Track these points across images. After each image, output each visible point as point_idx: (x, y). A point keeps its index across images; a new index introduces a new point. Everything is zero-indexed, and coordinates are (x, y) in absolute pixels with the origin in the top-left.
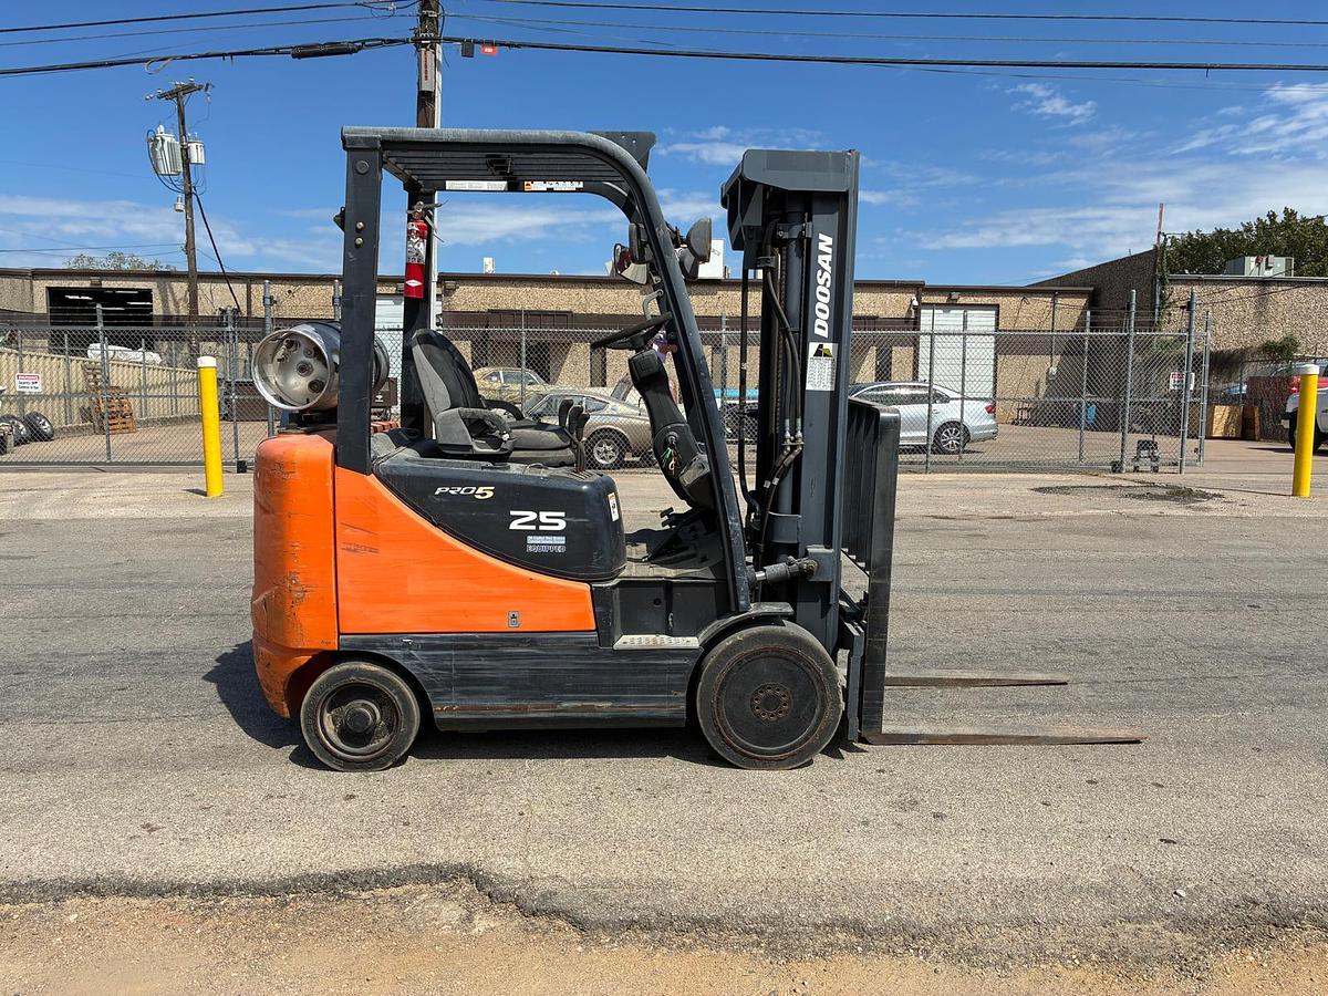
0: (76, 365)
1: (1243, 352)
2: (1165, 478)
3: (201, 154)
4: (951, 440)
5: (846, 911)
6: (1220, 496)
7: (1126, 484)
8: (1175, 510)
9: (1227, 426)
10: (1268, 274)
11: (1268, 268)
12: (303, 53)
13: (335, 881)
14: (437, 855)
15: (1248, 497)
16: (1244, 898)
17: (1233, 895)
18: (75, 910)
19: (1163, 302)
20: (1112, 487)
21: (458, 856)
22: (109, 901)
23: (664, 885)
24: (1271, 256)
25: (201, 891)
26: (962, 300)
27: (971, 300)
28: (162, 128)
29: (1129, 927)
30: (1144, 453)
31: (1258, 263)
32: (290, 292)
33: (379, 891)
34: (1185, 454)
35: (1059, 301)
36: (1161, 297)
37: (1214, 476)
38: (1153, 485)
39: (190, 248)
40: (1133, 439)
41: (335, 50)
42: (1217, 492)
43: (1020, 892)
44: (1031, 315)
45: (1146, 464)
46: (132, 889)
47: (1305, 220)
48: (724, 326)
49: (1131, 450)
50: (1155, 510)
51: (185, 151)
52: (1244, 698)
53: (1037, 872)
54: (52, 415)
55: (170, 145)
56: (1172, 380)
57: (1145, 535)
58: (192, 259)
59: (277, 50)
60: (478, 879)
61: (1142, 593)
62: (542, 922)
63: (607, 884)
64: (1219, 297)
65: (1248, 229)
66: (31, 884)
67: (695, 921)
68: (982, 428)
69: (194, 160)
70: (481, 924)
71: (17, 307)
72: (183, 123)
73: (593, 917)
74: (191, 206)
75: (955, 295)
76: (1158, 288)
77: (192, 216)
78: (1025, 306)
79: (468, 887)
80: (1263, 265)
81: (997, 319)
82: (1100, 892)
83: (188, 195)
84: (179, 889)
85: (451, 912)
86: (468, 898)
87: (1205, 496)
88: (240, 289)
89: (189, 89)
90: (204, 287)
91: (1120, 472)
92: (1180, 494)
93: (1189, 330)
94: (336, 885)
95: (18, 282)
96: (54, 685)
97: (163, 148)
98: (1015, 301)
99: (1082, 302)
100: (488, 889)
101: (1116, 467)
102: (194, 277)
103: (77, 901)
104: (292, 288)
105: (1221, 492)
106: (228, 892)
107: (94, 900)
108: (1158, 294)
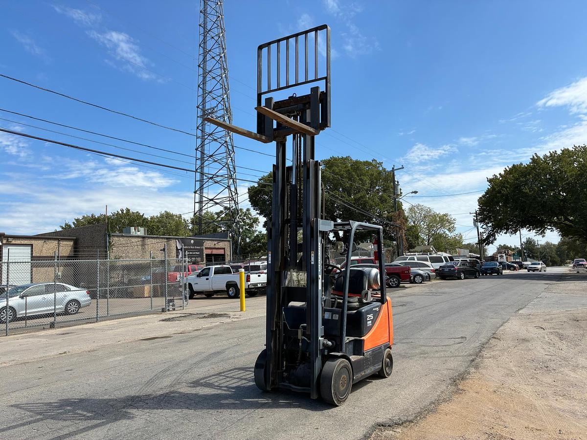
4: (72, 308)
10: (139, 234)
11: (138, 231)
19: (110, 245)
24: (139, 227)
26: (13, 242)
27: (18, 242)
30: (171, 304)
31: (135, 229)
35: (61, 242)
36: (109, 242)
44: (48, 248)
45: (171, 308)
47: (133, 213)
68: (86, 301)
75: (10, 240)
76: (108, 239)
78: (45, 245)
80: (137, 230)
81: (32, 251)
98: (40, 242)
99: (72, 243)
101: (163, 310)
105: (227, 313)
108: (108, 241)
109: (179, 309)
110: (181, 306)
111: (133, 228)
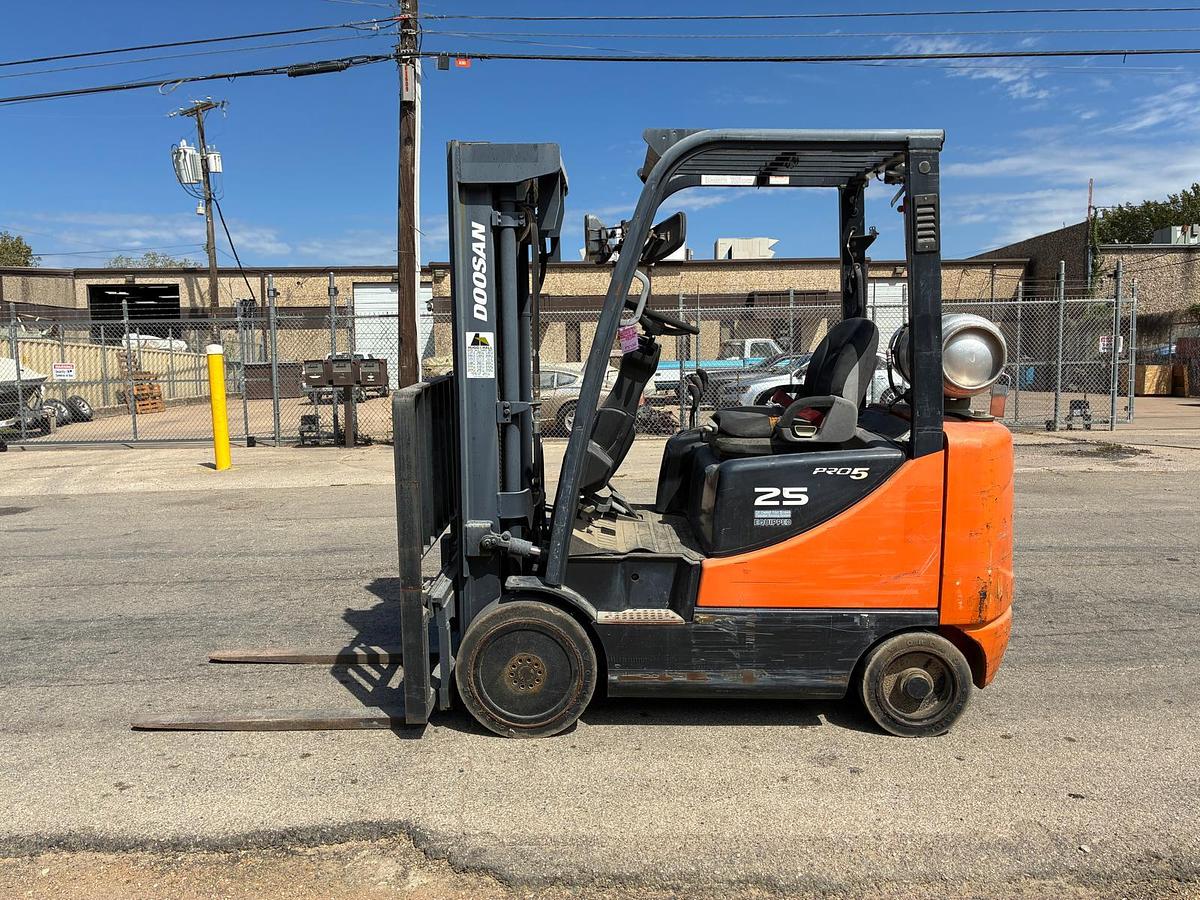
0: (111, 354)
1: (1171, 315)
2: (1098, 435)
3: (219, 164)
5: (759, 868)
6: (1147, 452)
7: (1059, 441)
8: (1104, 466)
9: (1158, 385)
10: (1193, 241)
11: (1193, 236)
12: (298, 72)
13: (284, 837)
14: (379, 812)
15: (1174, 452)
16: (1148, 852)
17: (1136, 850)
18: (48, 864)
19: (1095, 271)
20: (1045, 445)
21: (399, 814)
22: (79, 856)
23: (588, 842)
24: (1196, 226)
25: (162, 847)
26: (906, 274)
28: (184, 142)
29: (1034, 883)
30: (1077, 412)
31: (1184, 232)
32: (298, 283)
33: (324, 848)
34: (1116, 412)
35: (998, 271)
36: (1093, 266)
37: (1143, 433)
38: (1084, 442)
39: (210, 248)
40: (1066, 398)
41: (326, 68)
42: (1145, 448)
43: (928, 850)
44: (971, 286)
45: (1078, 423)
46: (100, 844)
48: (681, 305)
49: (1064, 410)
50: (1084, 468)
51: (205, 162)
52: (1159, 650)
53: (947, 828)
54: (91, 399)
55: (192, 156)
56: (1101, 343)
57: (1072, 491)
58: (212, 257)
59: (274, 70)
60: (415, 835)
61: (1066, 549)
62: (471, 879)
63: (535, 841)
64: (1148, 265)
65: (1174, 201)
66: (9, 840)
67: (615, 878)
69: (213, 169)
70: (416, 879)
71: (60, 303)
72: (203, 137)
73: (519, 874)
74: (211, 210)
75: (900, 269)
76: (1090, 258)
77: (212, 219)
78: (965, 278)
79: (406, 844)
80: (1189, 233)
82: (1007, 848)
83: (208, 201)
84: (141, 845)
85: (389, 868)
86: (405, 854)
87: (1133, 452)
88: (255, 282)
89: (207, 106)
90: (223, 281)
91: (1054, 430)
92: (1110, 451)
93: (1116, 297)
94: (284, 841)
95: (62, 280)
96: (55, 649)
97: (185, 159)
98: (956, 273)
99: (1020, 272)
100: (424, 846)
101: (1050, 426)
102: (215, 273)
103: (50, 855)
104: (300, 280)
105: (1148, 448)
106: (186, 849)
107: (66, 855)
108: (1090, 263)
109: (1098, 426)
110: (1107, 422)
111: (1180, 228)
